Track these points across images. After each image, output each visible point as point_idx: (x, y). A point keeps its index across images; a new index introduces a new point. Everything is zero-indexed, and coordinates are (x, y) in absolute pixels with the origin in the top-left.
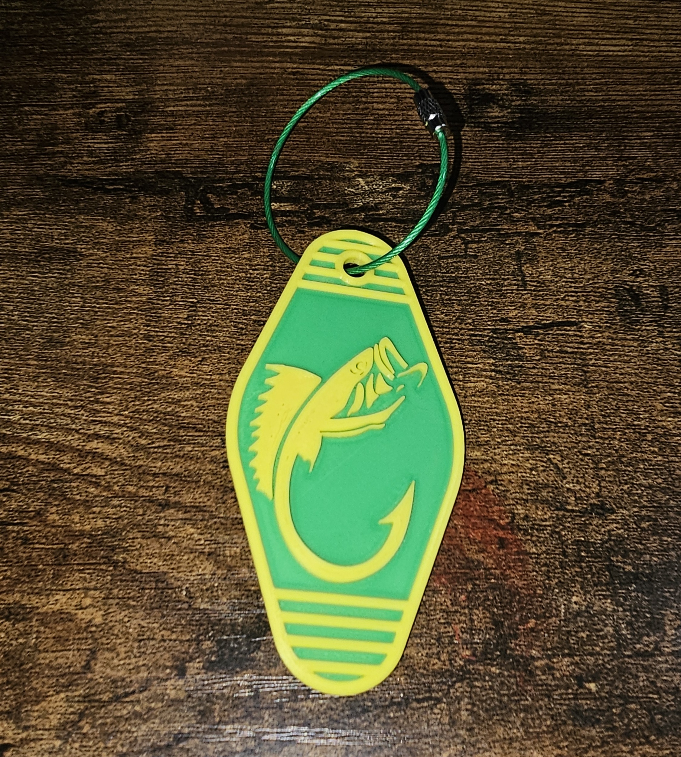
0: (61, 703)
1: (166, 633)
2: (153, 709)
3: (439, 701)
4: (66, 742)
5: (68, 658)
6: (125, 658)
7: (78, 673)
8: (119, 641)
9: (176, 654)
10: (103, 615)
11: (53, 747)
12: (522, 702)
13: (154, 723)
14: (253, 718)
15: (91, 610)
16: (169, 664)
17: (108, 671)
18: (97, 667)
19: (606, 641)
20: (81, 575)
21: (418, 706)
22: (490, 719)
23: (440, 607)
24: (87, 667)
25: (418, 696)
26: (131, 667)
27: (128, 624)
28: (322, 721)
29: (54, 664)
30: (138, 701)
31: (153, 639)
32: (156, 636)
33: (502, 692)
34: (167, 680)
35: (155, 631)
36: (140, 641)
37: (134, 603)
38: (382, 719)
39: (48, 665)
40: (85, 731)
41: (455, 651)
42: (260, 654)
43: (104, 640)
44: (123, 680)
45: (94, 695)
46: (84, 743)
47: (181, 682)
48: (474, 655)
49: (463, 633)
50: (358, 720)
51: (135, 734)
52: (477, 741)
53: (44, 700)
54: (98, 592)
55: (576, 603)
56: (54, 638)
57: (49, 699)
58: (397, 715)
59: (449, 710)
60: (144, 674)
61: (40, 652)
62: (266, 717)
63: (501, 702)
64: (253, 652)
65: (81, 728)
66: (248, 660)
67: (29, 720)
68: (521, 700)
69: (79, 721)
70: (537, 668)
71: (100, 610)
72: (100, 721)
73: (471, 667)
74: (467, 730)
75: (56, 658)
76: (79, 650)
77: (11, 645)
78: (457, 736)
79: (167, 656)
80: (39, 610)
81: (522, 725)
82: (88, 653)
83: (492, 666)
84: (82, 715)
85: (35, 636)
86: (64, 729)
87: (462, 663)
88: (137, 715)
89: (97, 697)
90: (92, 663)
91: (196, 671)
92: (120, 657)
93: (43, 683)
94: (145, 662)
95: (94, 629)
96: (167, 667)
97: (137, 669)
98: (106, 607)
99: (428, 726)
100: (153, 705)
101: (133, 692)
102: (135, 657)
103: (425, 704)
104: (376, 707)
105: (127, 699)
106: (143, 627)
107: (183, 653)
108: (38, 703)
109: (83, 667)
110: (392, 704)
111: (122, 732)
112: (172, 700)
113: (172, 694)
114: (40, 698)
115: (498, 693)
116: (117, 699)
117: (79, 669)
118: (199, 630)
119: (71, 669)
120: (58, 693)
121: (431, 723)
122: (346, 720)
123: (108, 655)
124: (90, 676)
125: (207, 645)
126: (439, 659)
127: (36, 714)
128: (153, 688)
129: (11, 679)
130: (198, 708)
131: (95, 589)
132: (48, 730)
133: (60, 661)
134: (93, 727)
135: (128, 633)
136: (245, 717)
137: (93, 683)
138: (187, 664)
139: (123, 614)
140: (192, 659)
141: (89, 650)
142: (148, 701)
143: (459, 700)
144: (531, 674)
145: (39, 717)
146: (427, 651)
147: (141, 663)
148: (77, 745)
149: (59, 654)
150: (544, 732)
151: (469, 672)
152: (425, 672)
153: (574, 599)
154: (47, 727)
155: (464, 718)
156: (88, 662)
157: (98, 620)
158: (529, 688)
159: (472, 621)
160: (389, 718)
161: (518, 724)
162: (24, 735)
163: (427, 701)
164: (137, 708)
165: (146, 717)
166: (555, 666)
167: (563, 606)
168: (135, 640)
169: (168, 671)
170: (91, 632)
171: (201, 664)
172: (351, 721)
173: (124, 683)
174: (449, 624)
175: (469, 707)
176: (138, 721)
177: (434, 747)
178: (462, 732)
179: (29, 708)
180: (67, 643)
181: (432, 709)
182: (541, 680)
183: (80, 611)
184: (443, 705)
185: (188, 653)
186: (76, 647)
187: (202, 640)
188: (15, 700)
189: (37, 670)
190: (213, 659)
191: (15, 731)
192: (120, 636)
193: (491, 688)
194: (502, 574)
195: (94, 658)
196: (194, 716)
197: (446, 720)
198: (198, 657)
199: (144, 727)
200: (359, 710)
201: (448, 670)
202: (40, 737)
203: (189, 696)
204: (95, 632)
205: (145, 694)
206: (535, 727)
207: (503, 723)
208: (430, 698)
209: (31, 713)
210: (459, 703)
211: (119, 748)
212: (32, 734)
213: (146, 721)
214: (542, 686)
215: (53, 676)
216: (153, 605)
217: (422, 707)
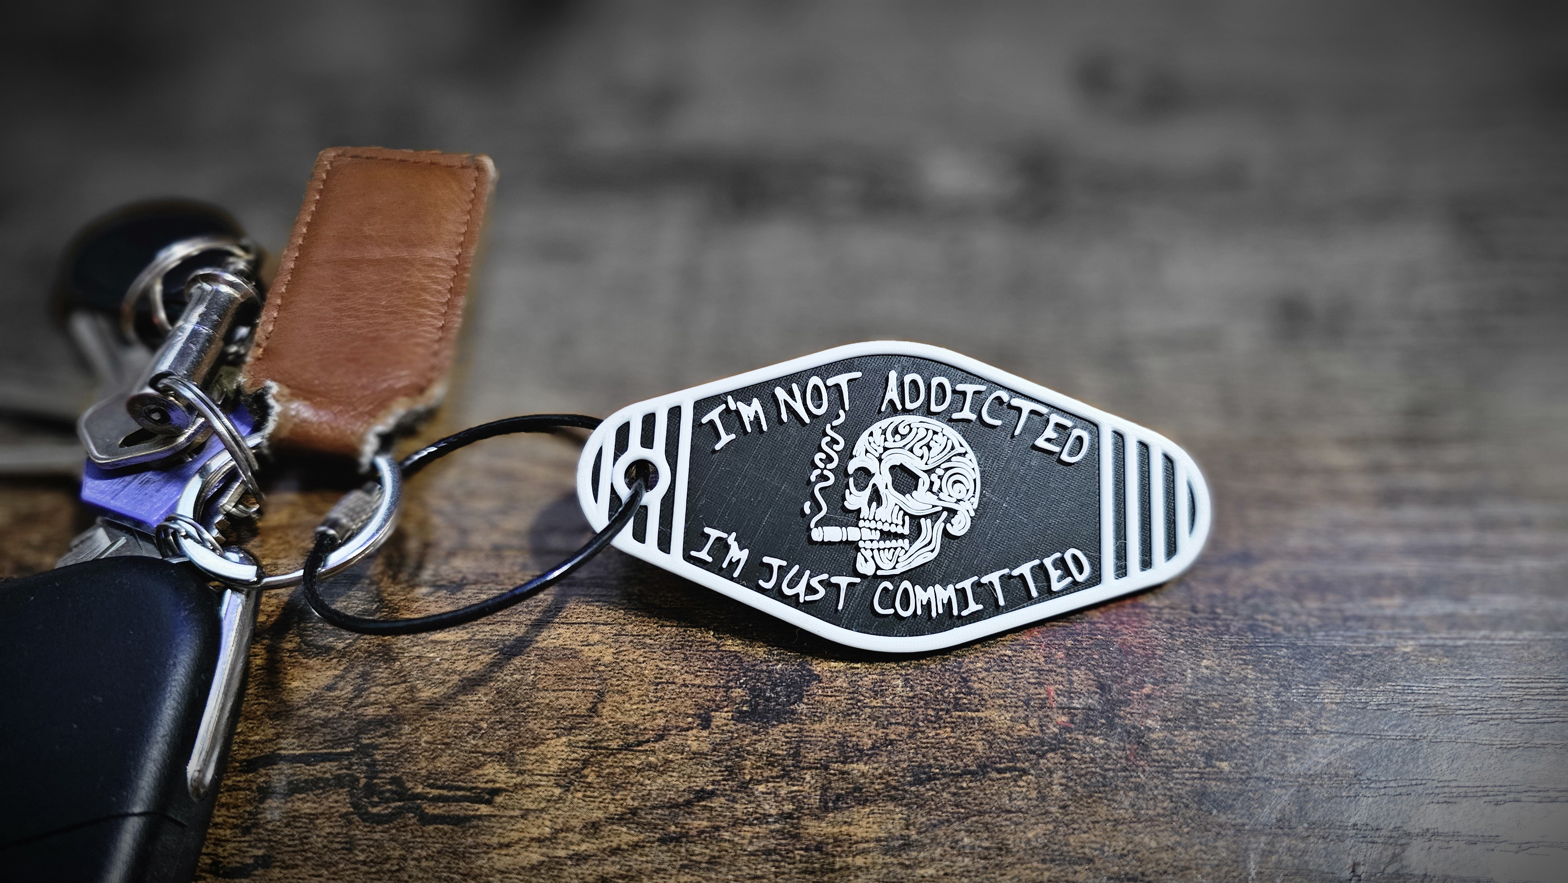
0: (563, 748)
1: (689, 678)
2: (672, 761)
3: (1025, 772)
4: (568, 791)
5: (571, 699)
6: (638, 703)
7: (584, 716)
8: (631, 683)
9: (700, 701)
10: (615, 654)
11: (552, 796)
12: (1133, 780)
13: (671, 776)
14: (791, 779)
15: (599, 647)
16: (691, 712)
17: (619, 715)
18: (605, 710)
19: (1244, 714)
20: (588, 607)
21: (998, 776)
22: (1091, 796)
23: (1030, 664)
24: (593, 710)
25: (998, 766)
26: (646, 713)
27: (643, 665)
28: (877, 787)
29: (555, 704)
30: (654, 752)
31: (674, 683)
32: (676, 680)
33: (1106, 766)
34: (687, 730)
35: (676, 674)
36: (657, 684)
37: (652, 642)
38: (953, 790)
39: (548, 704)
40: (589, 780)
41: (1047, 716)
42: (803, 706)
43: (614, 681)
44: (636, 726)
45: (600, 741)
46: (588, 793)
47: (705, 733)
48: (1072, 722)
49: (1058, 695)
50: (922, 789)
51: (649, 788)
52: (1073, 821)
53: (543, 743)
54: (608, 628)
55: (1207, 668)
56: (555, 675)
57: (548, 742)
58: (970, 784)
59: (1038, 783)
60: (661, 722)
61: (539, 690)
62: (808, 778)
63: (1104, 778)
64: (794, 704)
65: (586, 776)
66: (787, 712)
67: (524, 764)
68: (1131, 776)
69: (583, 769)
70: (1154, 740)
71: (611, 647)
72: (607, 771)
73: (1068, 735)
74: (1061, 808)
75: (557, 699)
76: (584, 691)
77: (506, 681)
78: (1047, 813)
79: (689, 702)
80: (539, 644)
81: (1133, 806)
82: (595, 694)
83: (1095, 735)
84: (586, 763)
85: (533, 672)
86: (565, 776)
87: (1056, 730)
88: (651, 766)
89: (605, 744)
90: (599, 706)
91: (724, 722)
92: (633, 701)
93: (542, 724)
94: (663, 708)
95: (602, 668)
96: (688, 716)
97: (653, 715)
98: (617, 645)
99: (1010, 800)
100: (671, 756)
101: (648, 741)
102: (651, 702)
103: (1008, 775)
104: (945, 775)
105: (640, 748)
106: (662, 669)
107: (709, 701)
108: (535, 746)
109: (589, 710)
110: (966, 772)
111: (632, 785)
112: (694, 753)
113: (695, 746)
114: (537, 741)
115: (1102, 768)
116: (628, 747)
117: (583, 711)
118: (729, 676)
119: (575, 711)
120: (558, 736)
121: (1014, 796)
122: (907, 787)
123: (617, 698)
124: (596, 720)
125: (737, 693)
126: (1027, 724)
127: (532, 758)
128: (671, 739)
129: (505, 717)
130: (725, 763)
131: (606, 624)
132: (546, 776)
133: (561, 701)
134: (598, 776)
135: (643, 675)
136: (782, 777)
137: (600, 728)
138: (713, 714)
139: (638, 652)
140: (718, 708)
141: (596, 691)
142: (665, 751)
143: (1051, 772)
144: (1146, 747)
145: (537, 761)
146: (1012, 714)
147: (657, 709)
148: (580, 795)
149: (561, 694)
150: (1159, 815)
151: (1065, 742)
152: (1009, 738)
153: (1205, 663)
154: (545, 772)
155: (1056, 794)
156: (595, 704)
157: (608, 658)
158: (1142, 763)
159: (1071, 682)
160: (962, 788)
161: (1126, 803)
162: (519, 780)
163: (1010, 771)
164: (652, 759)
165: (661, 769)
166: (1177, 739)
167: (1189, 671)
168: (651, 683)
169: (690, 720)
170: (598, 671)
171: (730, 714)
172: (913, 789)
173: (637, 731)
174: (1041, 684)
175: (1064, 781)
176: (652, 773)
177: (1016, 824)
178: (1053, 809)
179: (525, 751)
180: (569, 682)
181: (1015, 781)
182: (1157, 754)
183: (587, 648)
184: (1030, 777)
185: (714, 701)
186: (581, 687)
187: (731, 687)
188: (509, 741)
189: (535, 710)
190: (745, 709)
191: (509, 775)
192: (634, 677)
193: (1093, 760)
194: (1111, 629)
195: (602, 701)
196: (720, 771)
197: (1034, 794)
198: (727, 706)
199: (660, 781)
200: (923, 776)
201: (1038, 738)
202: (537, 783)
203: (714, 750)
204: (603, 671)
205: (661, 743)
206: (1147, 809)
207: (1105, 801)
208: (1015, 769)
209: (527, 757)
210: (1050, 776)
211: (630, 802)
212: (528, 780)
213: (662, 773)
214: (1158, 762)
215: (553, 717)
216: (674, 646)
217: (1004, 778)
